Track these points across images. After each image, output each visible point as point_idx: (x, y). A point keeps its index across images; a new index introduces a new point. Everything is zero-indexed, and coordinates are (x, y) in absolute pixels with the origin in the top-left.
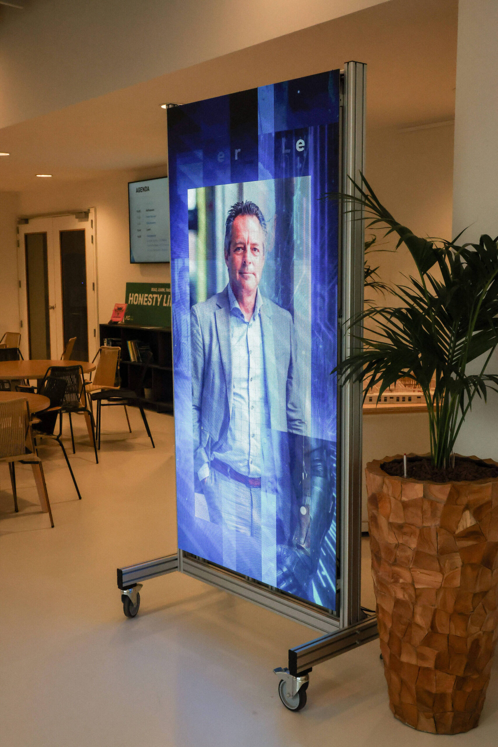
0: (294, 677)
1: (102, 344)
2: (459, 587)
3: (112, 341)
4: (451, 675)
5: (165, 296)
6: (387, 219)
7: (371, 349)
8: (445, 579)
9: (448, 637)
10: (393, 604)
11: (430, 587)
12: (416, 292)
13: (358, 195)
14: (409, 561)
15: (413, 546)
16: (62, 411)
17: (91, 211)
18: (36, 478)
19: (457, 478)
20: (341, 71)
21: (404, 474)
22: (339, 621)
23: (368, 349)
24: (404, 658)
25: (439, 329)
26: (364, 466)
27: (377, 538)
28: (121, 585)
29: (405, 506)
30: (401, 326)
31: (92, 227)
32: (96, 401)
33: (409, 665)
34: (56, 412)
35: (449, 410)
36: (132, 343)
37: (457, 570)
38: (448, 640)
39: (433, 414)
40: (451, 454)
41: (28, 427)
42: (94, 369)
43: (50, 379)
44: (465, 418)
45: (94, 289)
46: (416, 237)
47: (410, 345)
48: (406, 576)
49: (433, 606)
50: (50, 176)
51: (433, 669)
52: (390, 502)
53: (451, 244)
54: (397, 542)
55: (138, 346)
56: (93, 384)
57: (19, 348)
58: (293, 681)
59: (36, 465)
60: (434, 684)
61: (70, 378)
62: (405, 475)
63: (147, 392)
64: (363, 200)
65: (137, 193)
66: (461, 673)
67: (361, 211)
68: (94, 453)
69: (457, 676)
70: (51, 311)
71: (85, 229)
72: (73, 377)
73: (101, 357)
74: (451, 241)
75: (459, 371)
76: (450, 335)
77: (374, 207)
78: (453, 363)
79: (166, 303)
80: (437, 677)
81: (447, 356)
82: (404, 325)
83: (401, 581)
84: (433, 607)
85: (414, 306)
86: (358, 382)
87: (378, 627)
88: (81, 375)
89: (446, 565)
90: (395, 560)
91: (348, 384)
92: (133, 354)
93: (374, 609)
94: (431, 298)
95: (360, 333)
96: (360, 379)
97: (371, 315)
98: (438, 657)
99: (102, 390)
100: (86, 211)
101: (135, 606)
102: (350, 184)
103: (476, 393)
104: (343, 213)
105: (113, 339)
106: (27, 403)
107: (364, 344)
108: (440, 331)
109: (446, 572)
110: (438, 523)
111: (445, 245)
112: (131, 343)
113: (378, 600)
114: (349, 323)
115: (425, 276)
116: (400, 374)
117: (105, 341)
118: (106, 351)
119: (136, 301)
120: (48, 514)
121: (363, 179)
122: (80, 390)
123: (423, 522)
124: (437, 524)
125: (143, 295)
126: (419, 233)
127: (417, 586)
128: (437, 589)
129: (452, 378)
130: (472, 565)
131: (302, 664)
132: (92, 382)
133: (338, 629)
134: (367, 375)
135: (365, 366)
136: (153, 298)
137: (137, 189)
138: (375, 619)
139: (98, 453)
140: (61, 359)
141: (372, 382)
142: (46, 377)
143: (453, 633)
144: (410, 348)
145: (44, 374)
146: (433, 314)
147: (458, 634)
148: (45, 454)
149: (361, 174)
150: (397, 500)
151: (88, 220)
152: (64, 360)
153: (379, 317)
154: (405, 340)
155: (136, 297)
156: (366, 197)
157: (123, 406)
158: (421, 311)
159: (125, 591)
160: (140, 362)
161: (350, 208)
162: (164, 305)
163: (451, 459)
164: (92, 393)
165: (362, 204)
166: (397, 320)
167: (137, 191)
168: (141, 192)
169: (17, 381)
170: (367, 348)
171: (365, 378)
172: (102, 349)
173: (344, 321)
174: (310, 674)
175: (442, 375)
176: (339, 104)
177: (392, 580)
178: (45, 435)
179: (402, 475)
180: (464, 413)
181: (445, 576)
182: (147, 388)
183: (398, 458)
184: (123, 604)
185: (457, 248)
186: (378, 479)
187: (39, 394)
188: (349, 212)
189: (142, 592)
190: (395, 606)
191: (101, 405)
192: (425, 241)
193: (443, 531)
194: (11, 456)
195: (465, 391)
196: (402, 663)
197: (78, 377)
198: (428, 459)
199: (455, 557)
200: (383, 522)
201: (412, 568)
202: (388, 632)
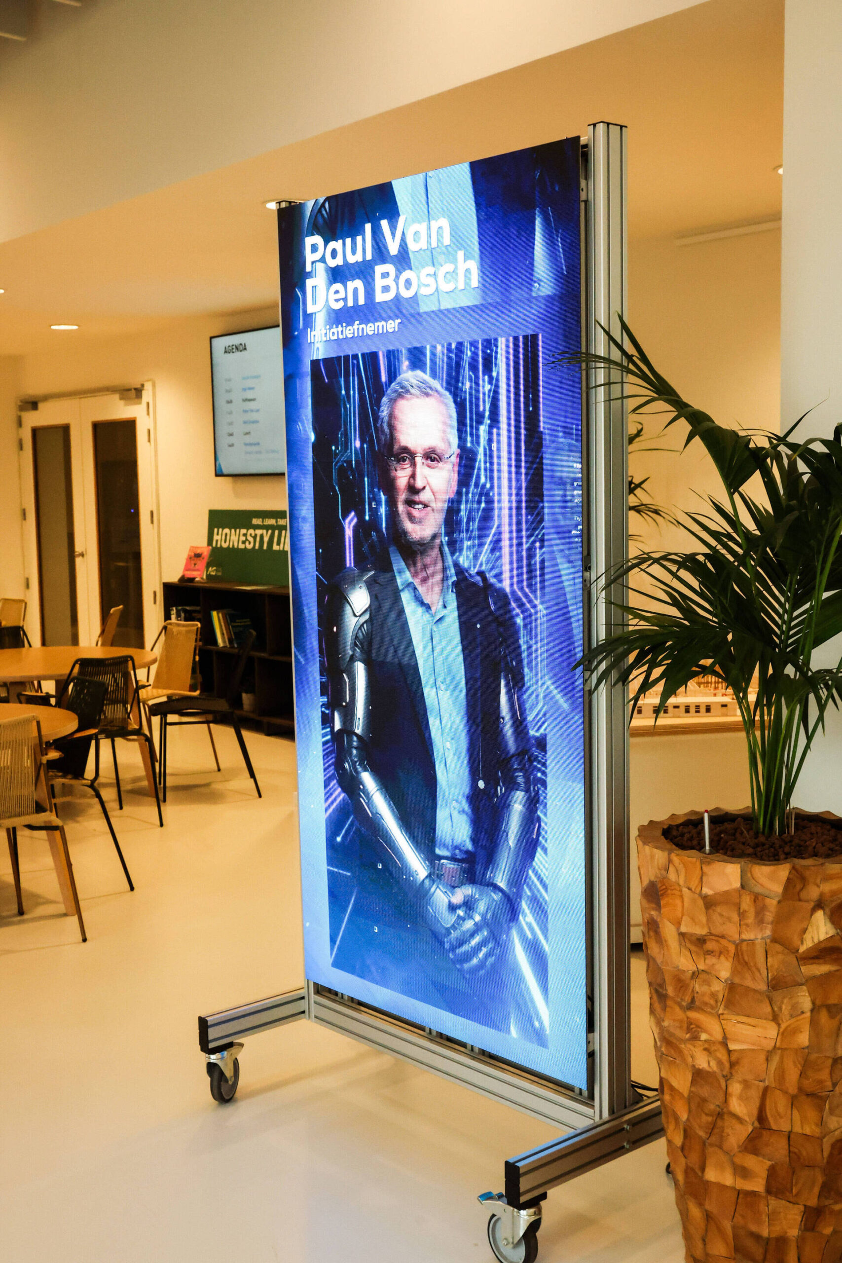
0: (516, 1210)
1: (167, 617)
2: (808, 1047)
3: (185, 611)
4: (794, 1204)
5: (277, 532)
6: (670, 397)
7: (643, 625)
8: (783, 1033)
9: (789, 1136)
10: (690, 1078)
11: (756, 1048)
12: (720, 525)
13: (616, 355)
14: (716, 1002)
15: (725, 974)
16: (100, 737)
17: (146, 387)
18: (55, 855)
19: (800, 852)
20: (581, 139)
21: (704, 846)
22: (593, 1107)
23: (636, 625)
24: (711, 1175)
25: (762, 590)
26: (634, 833)
27: (659, 961)
28: (205, 1045)
29: (709, 903)
30: (695, 584)
31: (148, 414)
32: (159, 717)
33: (722, 1187)
34: (89, 739)
35: (784, 732)
36: (220, 615)
37: (802, 1016)
38: (789, 1140)
39: (754, 736)
40: (788, 808)
41: (40, 766)
42: (154, 661)
43: (80, 682)
44: (812, 745)
45: (152, 522)
46: (720, 428)
47: (714, 619)
48: (712, 1029)
49: (761, 1081)
50: (75, 327)
51: (764, 1194)
52: (682, 897)
53: (782, 440)
54: (695, 968)
55: (230, 620)
56: (153, 688)
57: (23, 626)
58: (513, 1216)
59: (55, 832)
60: (765, 1222)
61: (113, 676)
62: (707, 848)
63: (246, 698)
64: (625, 363)
65: (227, 355)
66: (813, 1202)
67: (620, 384)
68: (156, 808)
69: (805, 1206)
70: (78, 561)
71: (135, 418)
72: (118, 676)
73: (166, 640)
74: (781, 435)
75: (801, 663)
76: (782, 599)
77: (644, 377)
78: (788, 650)
79: (278, 544)
80: (770, 1207)
81: (778, 637)
82: (700, 583)
83: (704, 1037)
84: (761, 1084)
85: (717, 548)
86: (620, 684)
87: (663, 1116)
88: (132, 672)
89: (784, 1007)
90: (693, 1000)
91: (603, 688)
92: (223, 634)
93: (656, 1085)
94: (747, 534)
95: (624, 596)
96: (624, 679)
97: (643, 566)
98: (772, 1172)
99: (169, 697)
100: (139, 386)
101: (230, 1083)
102: (601, 337)
103: (830, 701)
104: (588, 388)
105: (188, 608)
106: (38, 723)
107: (631, 617)
108: (764, 592)
109: (782, 1021)
110: (768, 933)
111: (771, 443)
112: (218, 614)
113: (662, 1071)
114: (602, 582)
115: (736, 496)
116: (694, 669)
117: (172, 613)
118: (175, 629)
119: (225, 542)
120: (75, 918)
121: (624, 327)
122: (130, 700)
123: (740, 933)
124: (767, 935)
125: (238, 530)
126: (724, 420)
127: (732, 1046)
128: (768, 1051)
129: (788, 676)
130: (829, 1008)
131: (528, 1187)
132: (150, 685)
133: (592, 1122)
134: (635, 673)
135: (632, 658)
136: (256, 535)
137: (226, 348)
138: (658, 1103)
139: (162, 808)
140: (97, 645)
141: (645, 686)
142: (72, 677)
143: (797, 1129)
144: (713, 624)
145: (68, 672)
146: (753, 563)
147: (807, 1131)
148: (69, 812)
149: (621, 318)
150: (694, 893)
151: (140, 403)
152: (103, 645)
153: (656, 569)
154: (704, 610)
155: (226, 534)
156: (630, 358)
157: (205, 726)
158: (732, 559)
159: (213, 1057)
160: (233, 647)
161: (601, 380)
162: (275, 547)
163: (787, 818)
164: (151, 703)
165: (622, 371)
166: (688, 573)
167: (226, 352)
168: (233, 352)
169: (21, 684)
170: (634, 624)
171: (631, 677)
172: (169, 626)
173: (593, 578)
174: (543, 1203)
175: (771, 671)
176: (580, 198)
177: (688, 1036)
178: (70, 779)
179: (700, 847)
180: (809, 738)
181: (783, 1026)
182: (247, 692)
183: (693, 818)
184: (209, 1079)
185: (793, 447)
186: (660, 856)
187: (59, 707)
188: (601, 385)
189: (243, 1056)
190: (694, 1082)
191: (166, 724)
192: (736, 435)
193: (778, 947)
194: (9, 817)
195: (812, 697)
196: (708, 1182)
197: (126, 676)
198: (747, 818)
199: (799, 994)
200: (669, 931)
201: (723, 1014)
202: (682, 1127)
